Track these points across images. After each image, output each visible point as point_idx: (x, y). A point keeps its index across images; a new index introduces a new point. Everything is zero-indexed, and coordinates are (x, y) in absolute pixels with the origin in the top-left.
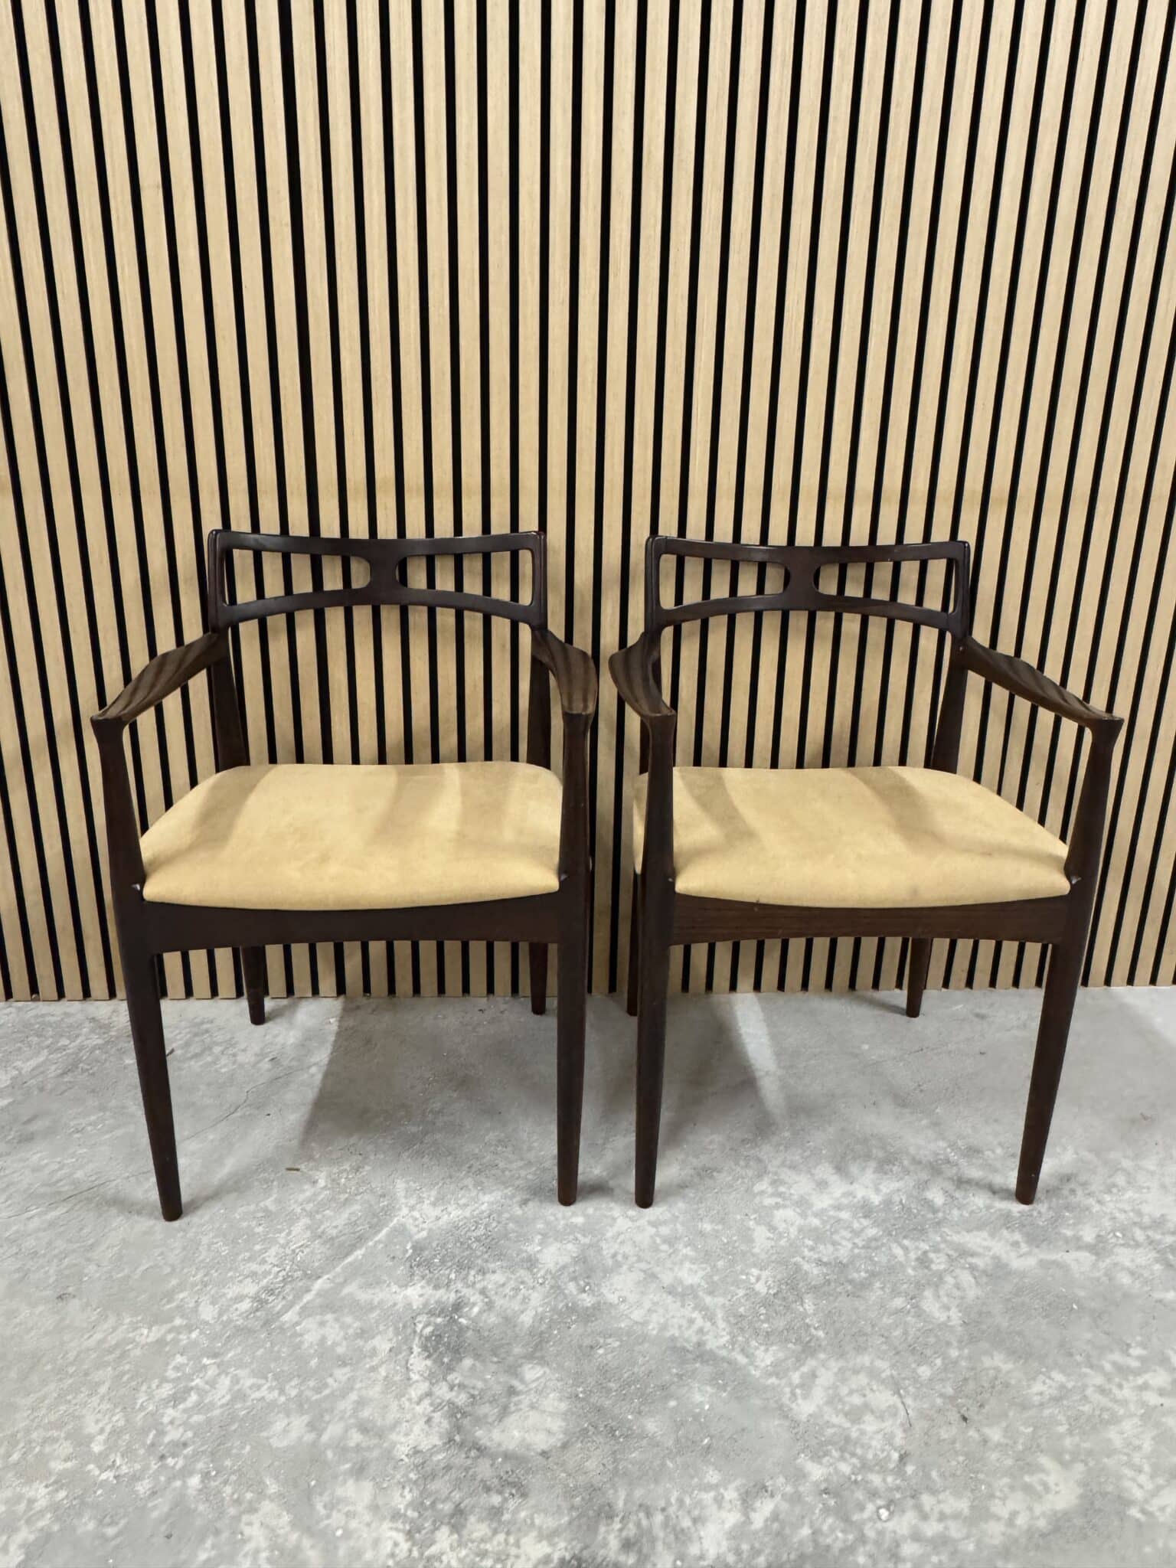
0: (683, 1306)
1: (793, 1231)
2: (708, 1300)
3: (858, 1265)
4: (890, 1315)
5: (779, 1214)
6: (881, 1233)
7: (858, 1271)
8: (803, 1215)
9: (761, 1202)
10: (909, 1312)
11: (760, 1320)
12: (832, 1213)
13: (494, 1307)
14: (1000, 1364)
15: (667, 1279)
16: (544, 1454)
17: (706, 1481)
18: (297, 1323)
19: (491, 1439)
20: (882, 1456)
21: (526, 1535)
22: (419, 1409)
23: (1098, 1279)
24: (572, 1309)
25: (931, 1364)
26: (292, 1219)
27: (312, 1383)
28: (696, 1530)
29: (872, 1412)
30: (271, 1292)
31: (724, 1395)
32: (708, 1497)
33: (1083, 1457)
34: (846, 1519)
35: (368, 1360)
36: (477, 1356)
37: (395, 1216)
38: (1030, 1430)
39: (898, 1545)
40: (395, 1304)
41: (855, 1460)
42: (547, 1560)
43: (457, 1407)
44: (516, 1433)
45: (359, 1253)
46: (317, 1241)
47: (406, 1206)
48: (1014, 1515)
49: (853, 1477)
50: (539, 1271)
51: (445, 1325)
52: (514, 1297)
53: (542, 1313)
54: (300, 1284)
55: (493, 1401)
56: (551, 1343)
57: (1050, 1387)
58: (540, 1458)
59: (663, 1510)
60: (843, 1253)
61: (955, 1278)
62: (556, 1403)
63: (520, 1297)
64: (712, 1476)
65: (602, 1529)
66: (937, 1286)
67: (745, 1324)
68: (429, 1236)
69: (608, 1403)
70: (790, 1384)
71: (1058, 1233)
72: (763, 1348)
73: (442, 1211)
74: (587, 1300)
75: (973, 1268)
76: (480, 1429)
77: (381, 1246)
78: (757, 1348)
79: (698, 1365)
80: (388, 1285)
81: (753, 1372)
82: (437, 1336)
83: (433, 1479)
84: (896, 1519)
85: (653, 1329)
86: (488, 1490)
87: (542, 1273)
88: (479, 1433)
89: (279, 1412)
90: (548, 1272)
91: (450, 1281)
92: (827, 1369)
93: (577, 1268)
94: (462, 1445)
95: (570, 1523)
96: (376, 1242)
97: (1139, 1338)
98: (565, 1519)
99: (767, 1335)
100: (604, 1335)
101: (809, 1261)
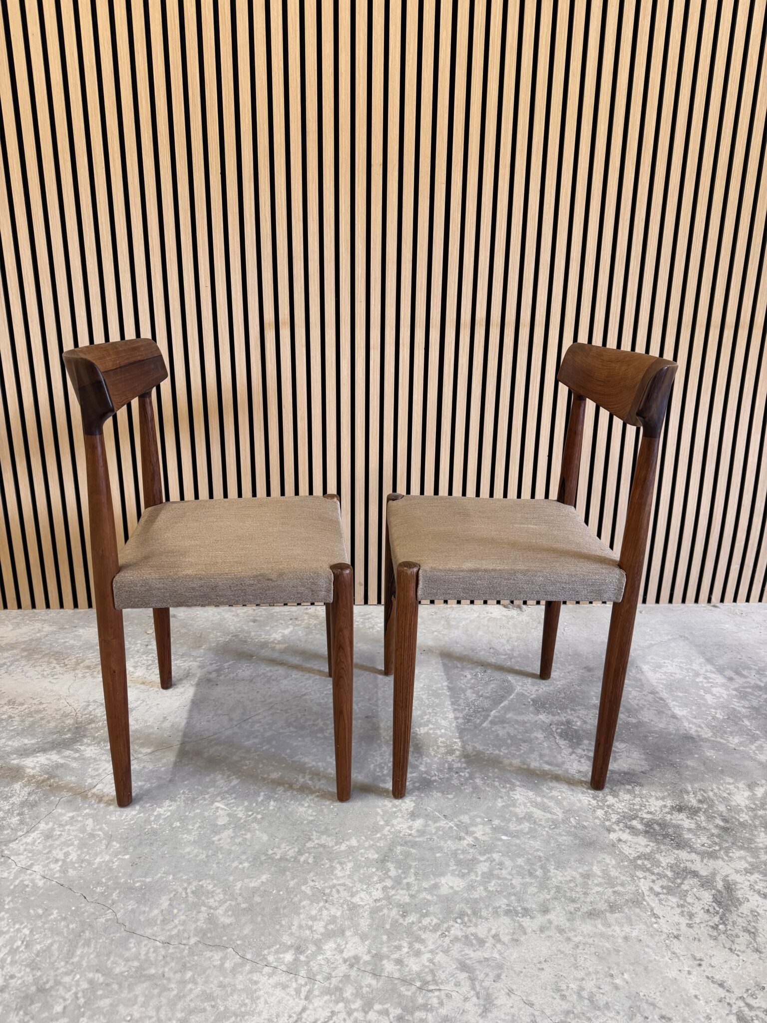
1: (725, 696)
2: (694, 720)
11: (725, 728)
12: (741, 689)
16: (642, 772)
17: (727, 781)
18: (491, 728)
21: (650, 798)
22: (571, 757)
24: (628, 723)
26: (463, 690)
27: (513, 748)
28: (731, 797)
31: (721, 753)
32: (731, 787)
35: (535, 741)
37: (515, 689)
40: (536, 721)
42: (665, 806)
45: (506, 703)
46: (481, 698)
47: (518, 686)
51: (566, 729)
54: (483, 713)
59: (712, 791)
64: (731, 781)
65: (685, 797)
67: (718, 728)
69: (664, 756)
70: (751, 750)
72: (731, 737)
73: (538, 688)
74: (634, 721)
77: (515, 700)
78: (728, 737)
79: (702, 743)
80: (529, 714)
81: (730, 745)
82: (565, 733)
85: (672, 731)
91: (559, 713)
95: (669, 795)
96: (511, 699)
98: (666, 794)
99: (731, 733)
100: (649, 732)
101: (739, 707)
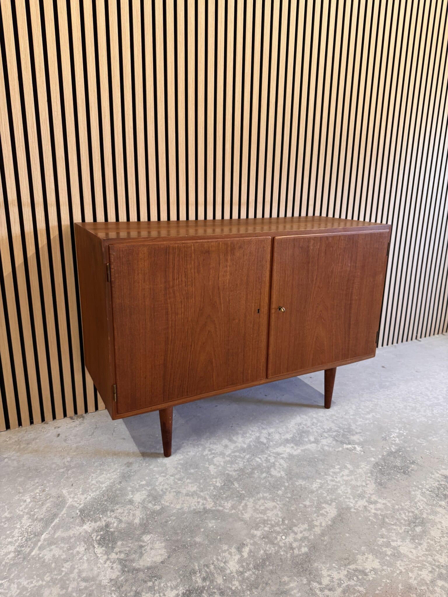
0: (194, 498)
1: (222, 463)
2: (202, 494)
3: (247, 468)
4: (263, 480)
5: (215, 460)
6: (251, 456)
7: (248, 470)
8: (223, 458)
9: (208, 458)
10: (269, 477)
11: (222, 494)
12: (232, 454)
13: (122, 521)
14: (302, 483)
15: (184, 491)
16: (162, 562)
17: (223, 549)
18: (39, 554)
19: (140, 565)
20: (277, 521)
21: (167, 591)
22: (106, 565)
23: (319, 451)
24: (154, 512)
25: (280, 490)
26: (20, 517)
27: (56, 573)
28: (226, 565)
29: (269, 510)
30: (22, 546)
31: (219, 521)
32: (226, 554)
33: (334, 501)
34: (273, 544)
35: (77, 556)
36: (123, 540)
37: (67, 503)
38: (316, 498)
39: (291, 545)
40: (81, 533)
41: (269, 526)
42: (178, 595)
43: (122, 559)
44: (148, 559)
45: (57, 521)
46: (36, 522)
47: (70, 497)
48: (321, 523)
49: (270, 531)
50: (135, 504)
51: (105, 534)
52: (129, 515)
53: (143, 517)
54: (35, 539)
55: (135, 552)
56: (150, 526)
57: (318, 484)
58: (161, 564)
59: (213, 564)
60: (241, 465)
61: (278, 462)
62: (160, 545)
63: (131, 515)
64: (225, 547)
65: (193, 578)
66: (274, 466)
67: (217, 497)
68: (84, 506)
69: (179, 538)
70: (239, 509)
71: (303, 441)
72: (226, 503)
73: (87, 495)
74: (158, 508)
75: (283, 458)
76: (134, 563)
77: (65, 515)
78: (224, 503)
79: (206, 515)
80: (75, 528)
81: (226, 511)
82: (103, 539)
83: (122, 586)
84: (287, 538)
85: (186, 509)
86: (145, 582)
87: (137, 504)
88: (134, 565)
89: (45, 588)
90: (139, 503)
91: (100, 518)
92: (250, 502)
93: (150, 498)
94: (128, 571)
95: (181, 580)
96: (62, 514)
97: (337, 463)
98: (179, 580)
99: (226, 498)
100: (169, 517)
101: (231, 471)
